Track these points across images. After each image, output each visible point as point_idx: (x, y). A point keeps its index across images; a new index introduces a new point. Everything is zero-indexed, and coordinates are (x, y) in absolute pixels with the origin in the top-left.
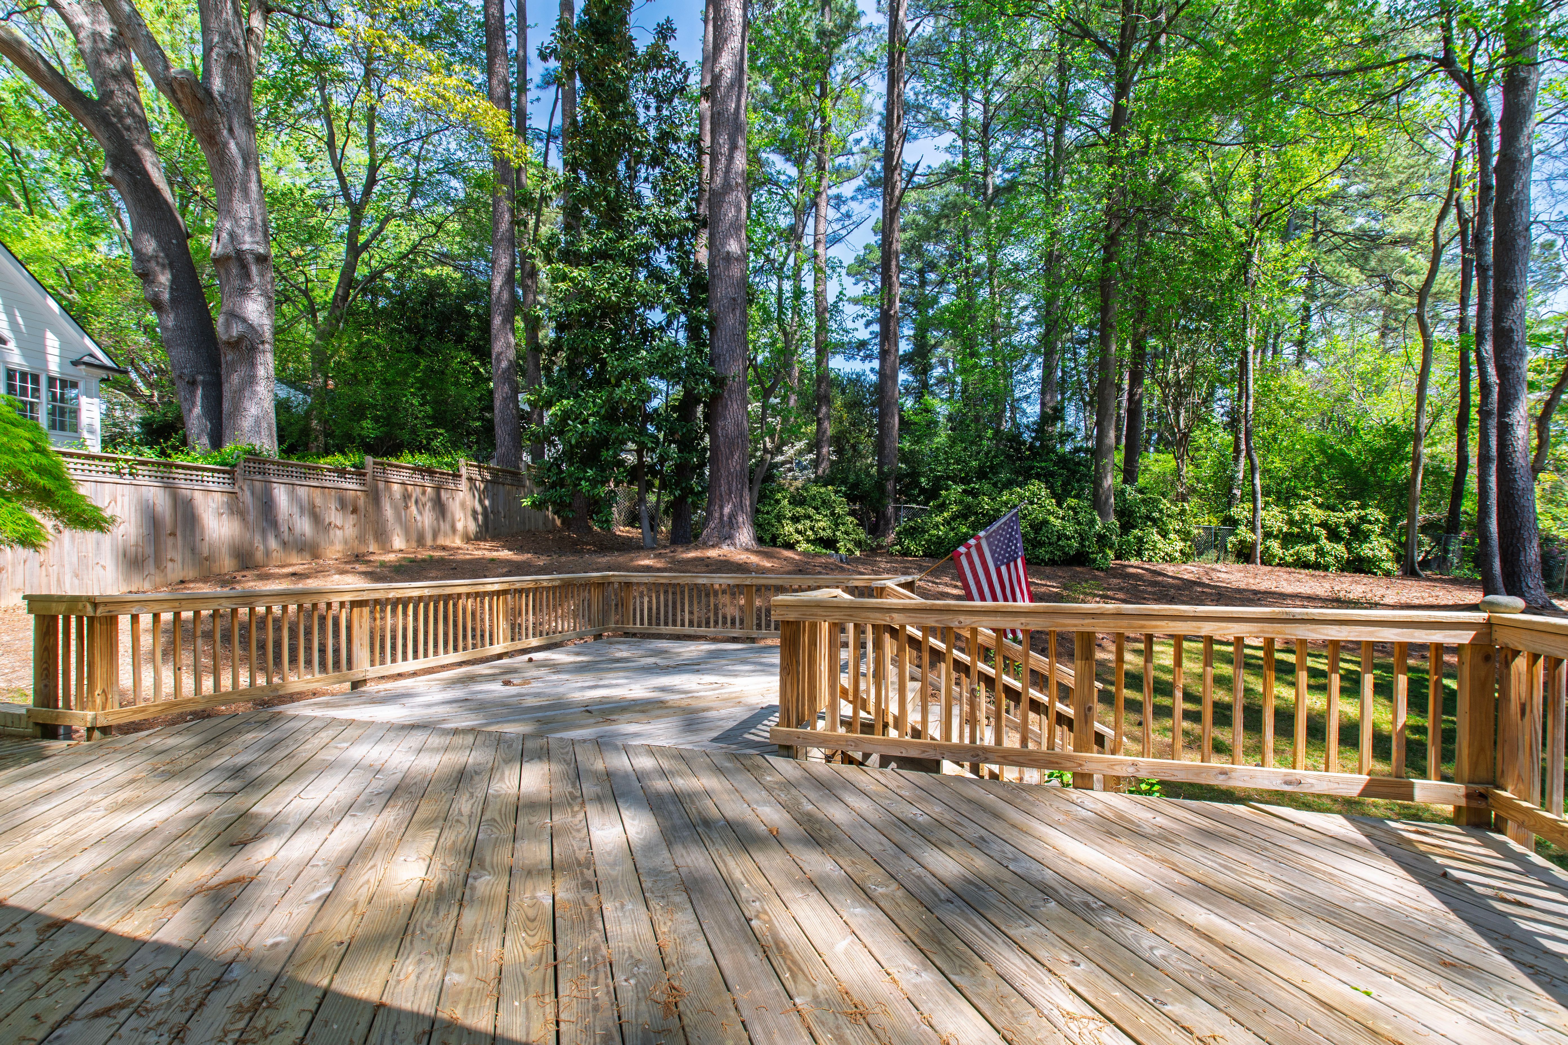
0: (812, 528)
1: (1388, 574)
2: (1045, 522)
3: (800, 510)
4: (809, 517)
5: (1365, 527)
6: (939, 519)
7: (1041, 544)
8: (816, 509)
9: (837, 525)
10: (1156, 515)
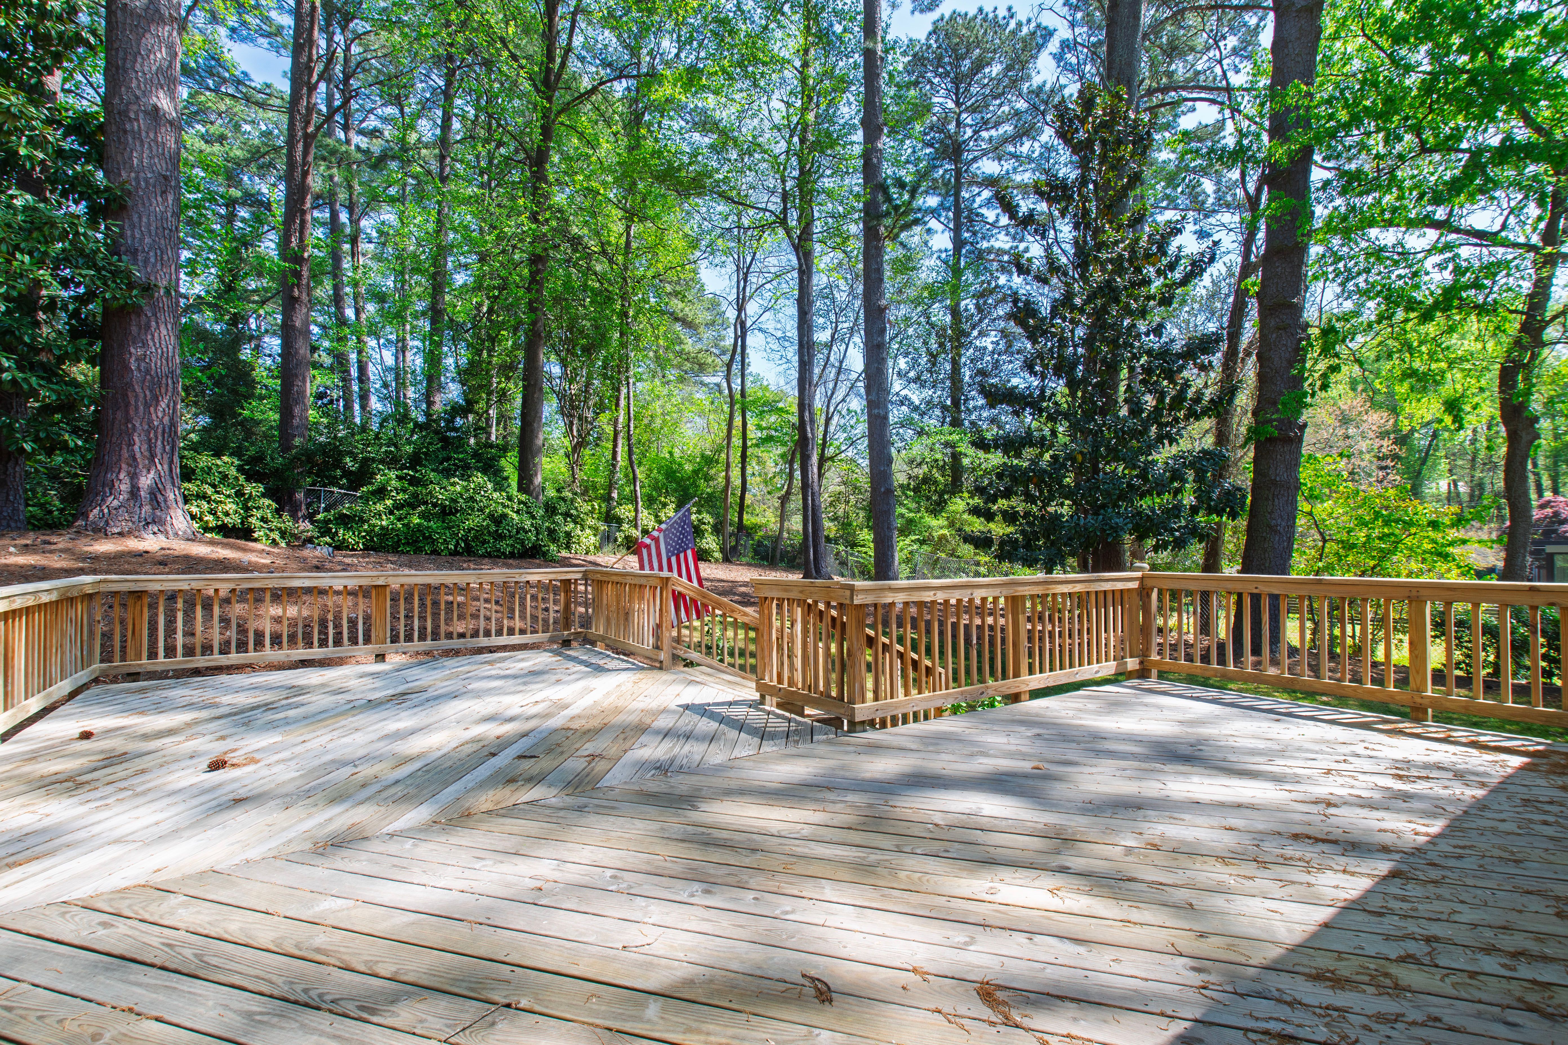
0: (213, 512)
1: (717, 561)
2: (504, 516)
3: (192, 487)
4: (204, 497)
5: (703, 527)
6: (380, 507)
7: (501, 537)
8: (214, 486)
9: (247, 509)
10: (573, 512)
